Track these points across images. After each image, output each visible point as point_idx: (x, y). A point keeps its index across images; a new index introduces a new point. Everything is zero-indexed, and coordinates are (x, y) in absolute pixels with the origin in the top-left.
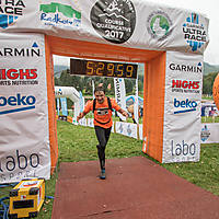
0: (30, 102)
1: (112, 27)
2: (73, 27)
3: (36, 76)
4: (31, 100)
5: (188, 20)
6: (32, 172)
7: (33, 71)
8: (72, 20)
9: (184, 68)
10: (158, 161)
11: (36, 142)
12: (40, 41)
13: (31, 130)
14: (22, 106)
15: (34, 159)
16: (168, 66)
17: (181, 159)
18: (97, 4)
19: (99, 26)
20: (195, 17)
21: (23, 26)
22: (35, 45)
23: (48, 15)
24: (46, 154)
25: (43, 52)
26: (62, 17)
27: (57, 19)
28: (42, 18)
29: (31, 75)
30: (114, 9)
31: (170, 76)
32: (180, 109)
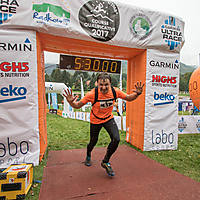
0: (22, 92)
1: (98, 26)
4: (22, 91)
5: (166, 22)
6: (21, 159)
7: (25, 64)
8: (62, 19)
9: (162, 64)
10: (139, 149)
11: (26, 130)
12: (32, 37)
13: (21, 118)
14: (14, 96)
15: (24, 146)
16: (148, 63)
17: (161, 147)
18: (85, 6)
20: (172, 20)
21: (16, 23)
22: (27, 41)
23: (40, 14)
24: (35, 142)
25: (34, 48)
26: (53, 16)
27: (48, 18)
28: (34, 16)
29: (22, 68)
30: (100, 10)
31: (150, 71)
32: (159, 101)
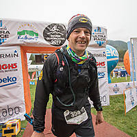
0: (14, 80)
2: (34, 41)
3: (16, 66)
4: (14, 79)
5: (95, 31)
6: (15, 117)
8: (34, 37)
11: (17, 100)
12: (18, 49)
14: (10, 82)
15: (17, 110)
18: (46, 28)
19: (48, 39)
20: (99, 29)
22: (16, 52)
23: (22, 37)
24: (23, 107)
25: (20, 55)
26: (28, 36)
28: (19, 38)
29: (14, 66)
